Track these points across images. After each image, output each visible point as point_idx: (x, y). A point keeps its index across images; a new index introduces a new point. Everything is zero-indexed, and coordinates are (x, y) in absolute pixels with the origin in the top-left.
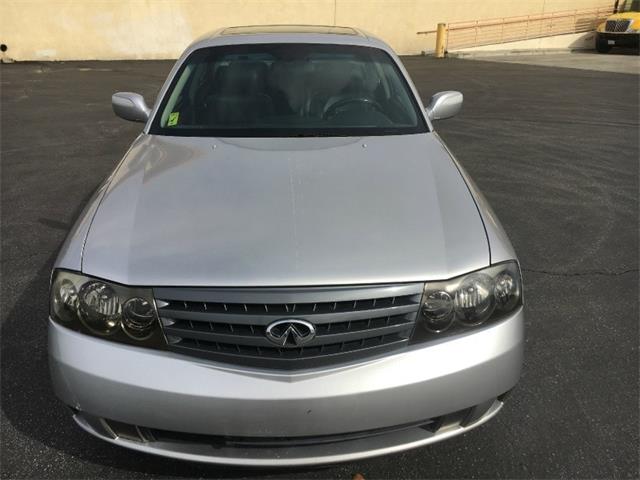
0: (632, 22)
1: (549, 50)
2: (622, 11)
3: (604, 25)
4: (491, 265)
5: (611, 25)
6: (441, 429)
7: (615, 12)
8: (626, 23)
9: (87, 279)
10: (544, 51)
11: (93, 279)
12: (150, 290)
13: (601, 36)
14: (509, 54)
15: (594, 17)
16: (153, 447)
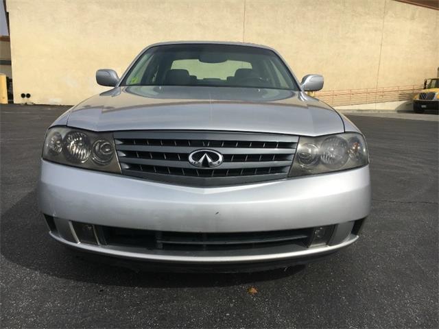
0: (437, 93)
1: (382, 111)
2: (429, 88)
3: (418, 96)
4: (345, 132)
5: (423, 95)
6: (311, 246)
7: (425, 88)
8: (433, 94)
9: (69, 130)
10: (379, 111)
11: (74, 130)
12: (112, 134)
13: (416, 103)
14: (355, 112)
15: (411, 92)
16: (104, 248)
